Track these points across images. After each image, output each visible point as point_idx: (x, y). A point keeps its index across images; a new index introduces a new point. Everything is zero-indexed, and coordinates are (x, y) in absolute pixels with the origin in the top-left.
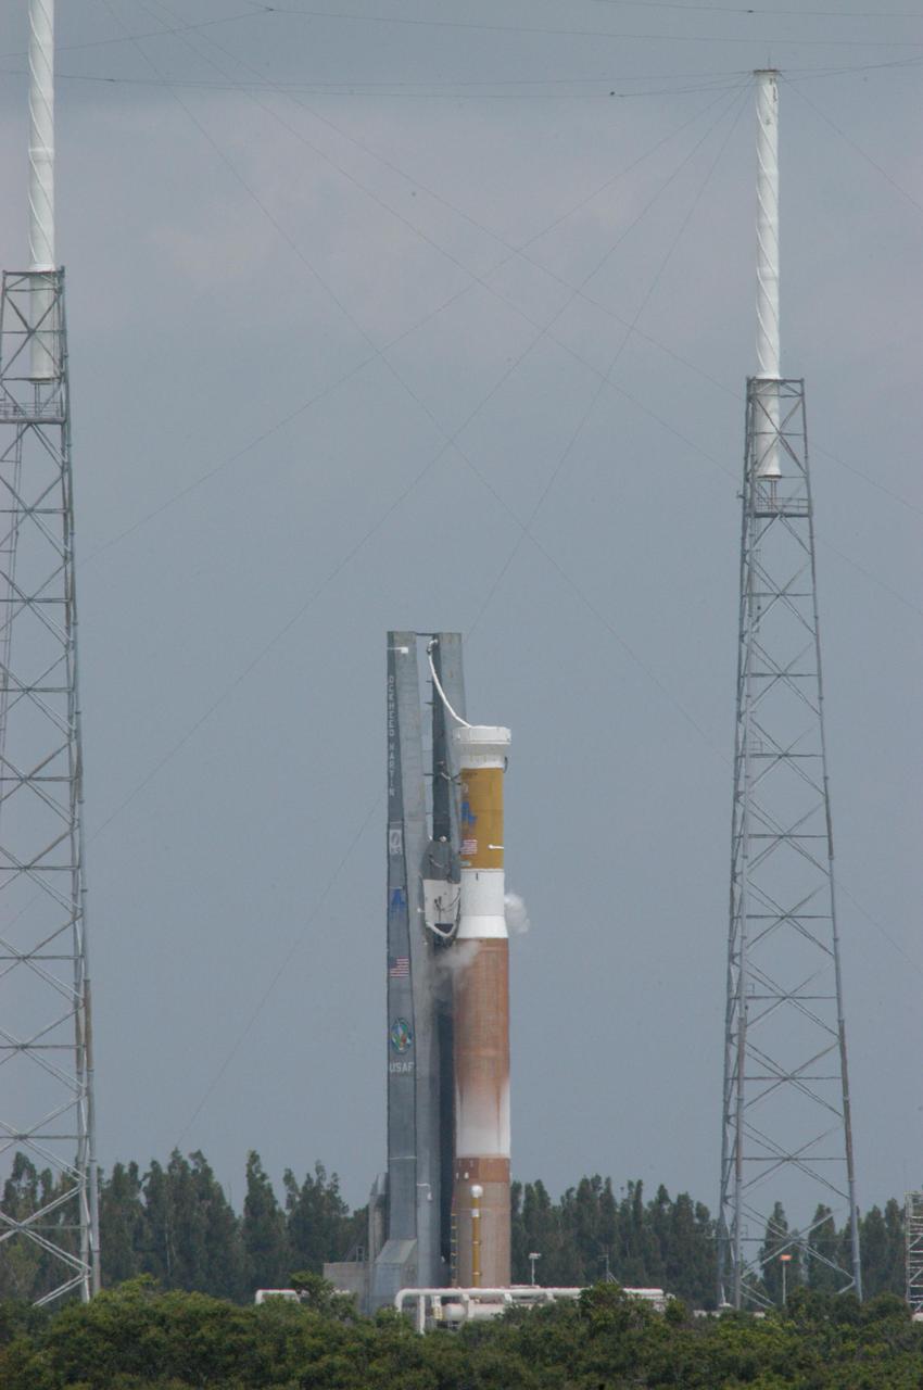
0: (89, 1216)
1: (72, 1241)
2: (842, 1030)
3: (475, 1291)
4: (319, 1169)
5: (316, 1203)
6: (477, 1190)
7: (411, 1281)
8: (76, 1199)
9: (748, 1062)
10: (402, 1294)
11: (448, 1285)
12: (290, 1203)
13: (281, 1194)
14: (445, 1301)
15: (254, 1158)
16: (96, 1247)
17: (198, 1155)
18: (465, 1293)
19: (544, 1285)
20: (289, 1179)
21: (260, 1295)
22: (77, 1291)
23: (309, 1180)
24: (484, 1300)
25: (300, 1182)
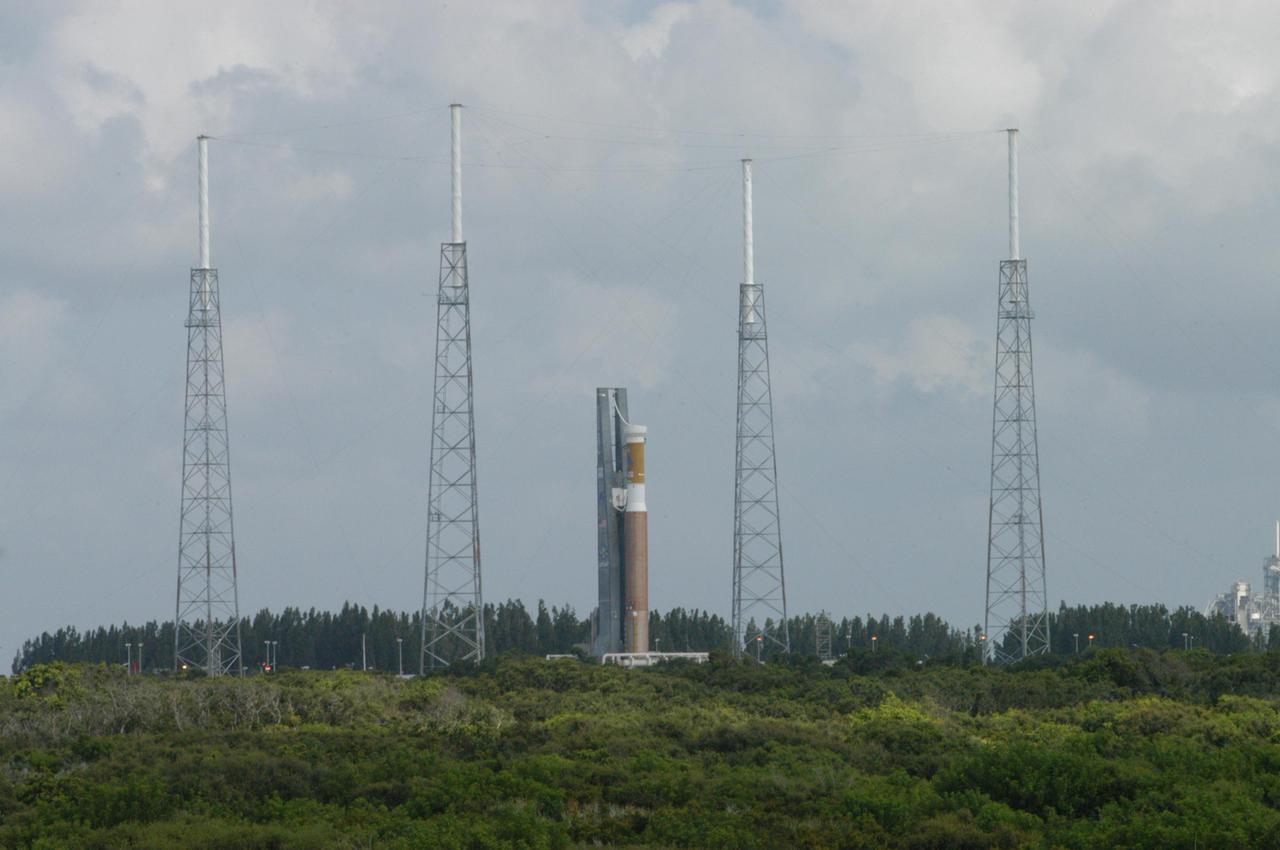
0: (479, 625)
1: (473, 637)
2: (780, 546)
3: (636, 654)
4: (567, 605)
5: (566, 619)
6: (635, 614)
7: (609, 650)
8: (474, 619)
9: (743, 561)
10: (606, 656)
11: (623, 651)
12: (555, 620)
13: (551, 616)
14: (623, 658)
15: (541, 602)
16: (483, 638)
17: (518, 601)
18: (631, 655)
19: (662, 652)
20: (554, 610)
21: (548, 657)
22: (475, 656)
23: (563, 611)
24: (636, 658)
25: (559, 611)
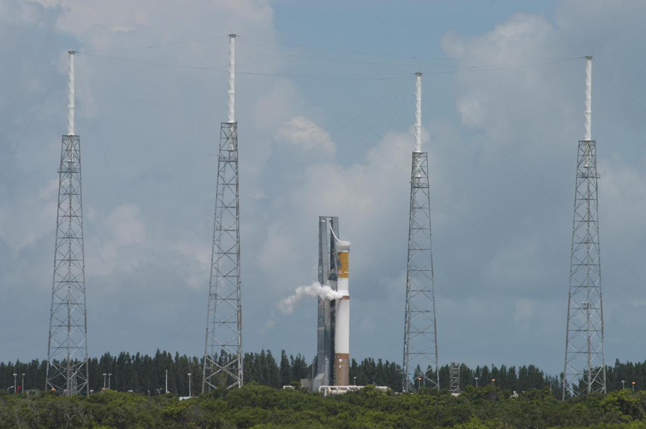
0: (240, 366)
1: (235, 372)
2: (435, 320)
3: (340, 387)
4: (299, 355)
5: (299, 363)
6: (341, 360)
7: (323, 384)
8: (237, 362)
9: (411, 328)
10: (320, 387)
11: (332, 385)
12: (292, 364)
13: (290, 361)
14: (332, 389)
15: (283, 352)
16: (242, 374)
17: (269, 351)
18: (337, 387)
19: (357, 385)
20: (292, 357)
21: (284, 387)
22: (237, 385)
23: (297, 358)
24: (342, 389)
25: (295, 359)
